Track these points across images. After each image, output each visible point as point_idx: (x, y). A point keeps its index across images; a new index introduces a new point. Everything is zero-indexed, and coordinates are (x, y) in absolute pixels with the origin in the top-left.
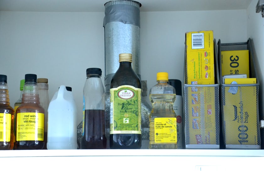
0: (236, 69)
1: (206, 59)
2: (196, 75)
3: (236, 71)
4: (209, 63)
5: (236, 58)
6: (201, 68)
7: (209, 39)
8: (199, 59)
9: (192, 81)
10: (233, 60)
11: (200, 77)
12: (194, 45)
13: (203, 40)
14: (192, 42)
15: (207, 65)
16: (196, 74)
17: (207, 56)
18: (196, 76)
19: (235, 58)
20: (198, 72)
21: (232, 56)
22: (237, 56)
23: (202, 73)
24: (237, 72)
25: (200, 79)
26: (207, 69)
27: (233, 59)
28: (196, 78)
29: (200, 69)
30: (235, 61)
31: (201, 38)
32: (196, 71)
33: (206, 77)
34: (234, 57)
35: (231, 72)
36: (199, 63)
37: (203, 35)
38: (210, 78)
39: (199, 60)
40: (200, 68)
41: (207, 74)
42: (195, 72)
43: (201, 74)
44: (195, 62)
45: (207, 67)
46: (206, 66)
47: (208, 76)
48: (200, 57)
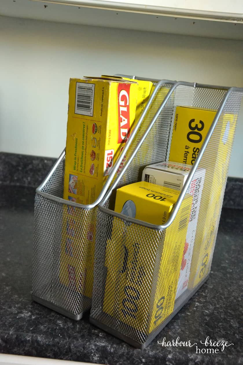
0: (197, 145)
1: (94, 138)
2: (77, 164)
3: (195, 150)
4: (97, 148)
5: (200, 126)
6: (86, 154)
7: (103, 99)
8: (83, 135)
9: (71, 173)
10: (194, 129)
11: (81, 169)
12: (78, 106)
13: (93, 100)
14: (77, 100)
15: (95, 150)
16: (77, 161)
17: (96, 132)
18: (76, 166)
19: (197, 125)
20: (80, 160)
21: (193, 120)
22: (201, 122)
23: (85, 162)
24: (195, 152)
25: (83, 173)
26: (94, 158)
27: (193, 125)
28: (76, 169)
29: (84, 156)
30: (196, 130)
31: (89, 94)
32: (77, 157)
33: (91, 172)
34: (197, 122)
35: (187, 150)
36: (83, 142)
37: (93, 89)
38: (97, 176)
39: (83, 138)
40: (84, 153)
41: (92, 168)
42: (75, 158)
43: (83, 165)
44: (77, 139)
45: (95, 154)
46: (93, 151)
47: (93, 171)
48: (85, 132)
